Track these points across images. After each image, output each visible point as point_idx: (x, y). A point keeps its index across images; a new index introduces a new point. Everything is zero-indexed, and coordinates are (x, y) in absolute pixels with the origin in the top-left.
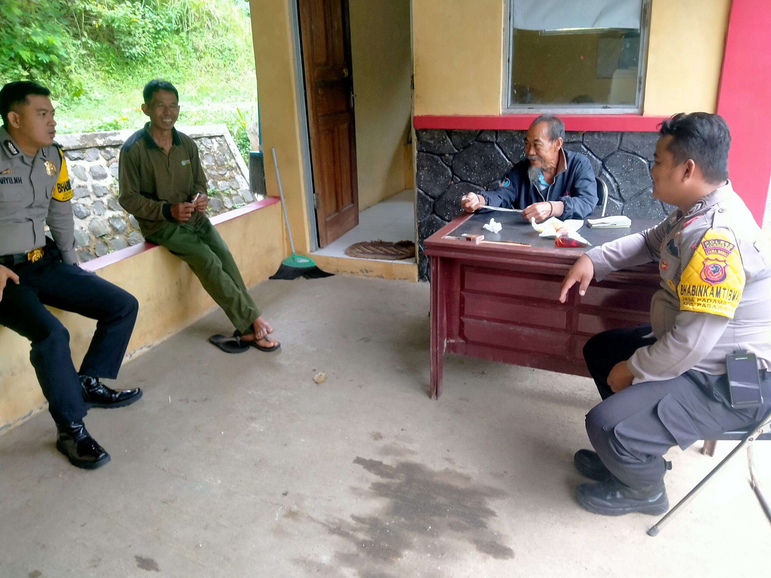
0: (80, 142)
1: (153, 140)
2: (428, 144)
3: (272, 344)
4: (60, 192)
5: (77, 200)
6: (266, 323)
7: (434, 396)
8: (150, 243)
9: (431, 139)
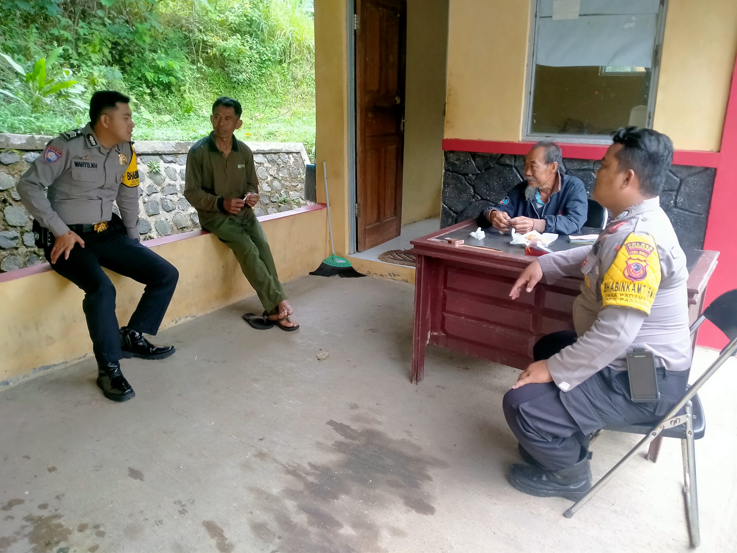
0: (174, 148)
1: (215, 145)
2: (454, 164)
3: (291, 325)
4: (129, 179)
5: (166, 196)
6: (289, 306)
7: (414, 381)
8: (205, 230)
9: (457, 160)
